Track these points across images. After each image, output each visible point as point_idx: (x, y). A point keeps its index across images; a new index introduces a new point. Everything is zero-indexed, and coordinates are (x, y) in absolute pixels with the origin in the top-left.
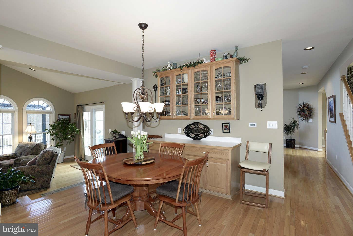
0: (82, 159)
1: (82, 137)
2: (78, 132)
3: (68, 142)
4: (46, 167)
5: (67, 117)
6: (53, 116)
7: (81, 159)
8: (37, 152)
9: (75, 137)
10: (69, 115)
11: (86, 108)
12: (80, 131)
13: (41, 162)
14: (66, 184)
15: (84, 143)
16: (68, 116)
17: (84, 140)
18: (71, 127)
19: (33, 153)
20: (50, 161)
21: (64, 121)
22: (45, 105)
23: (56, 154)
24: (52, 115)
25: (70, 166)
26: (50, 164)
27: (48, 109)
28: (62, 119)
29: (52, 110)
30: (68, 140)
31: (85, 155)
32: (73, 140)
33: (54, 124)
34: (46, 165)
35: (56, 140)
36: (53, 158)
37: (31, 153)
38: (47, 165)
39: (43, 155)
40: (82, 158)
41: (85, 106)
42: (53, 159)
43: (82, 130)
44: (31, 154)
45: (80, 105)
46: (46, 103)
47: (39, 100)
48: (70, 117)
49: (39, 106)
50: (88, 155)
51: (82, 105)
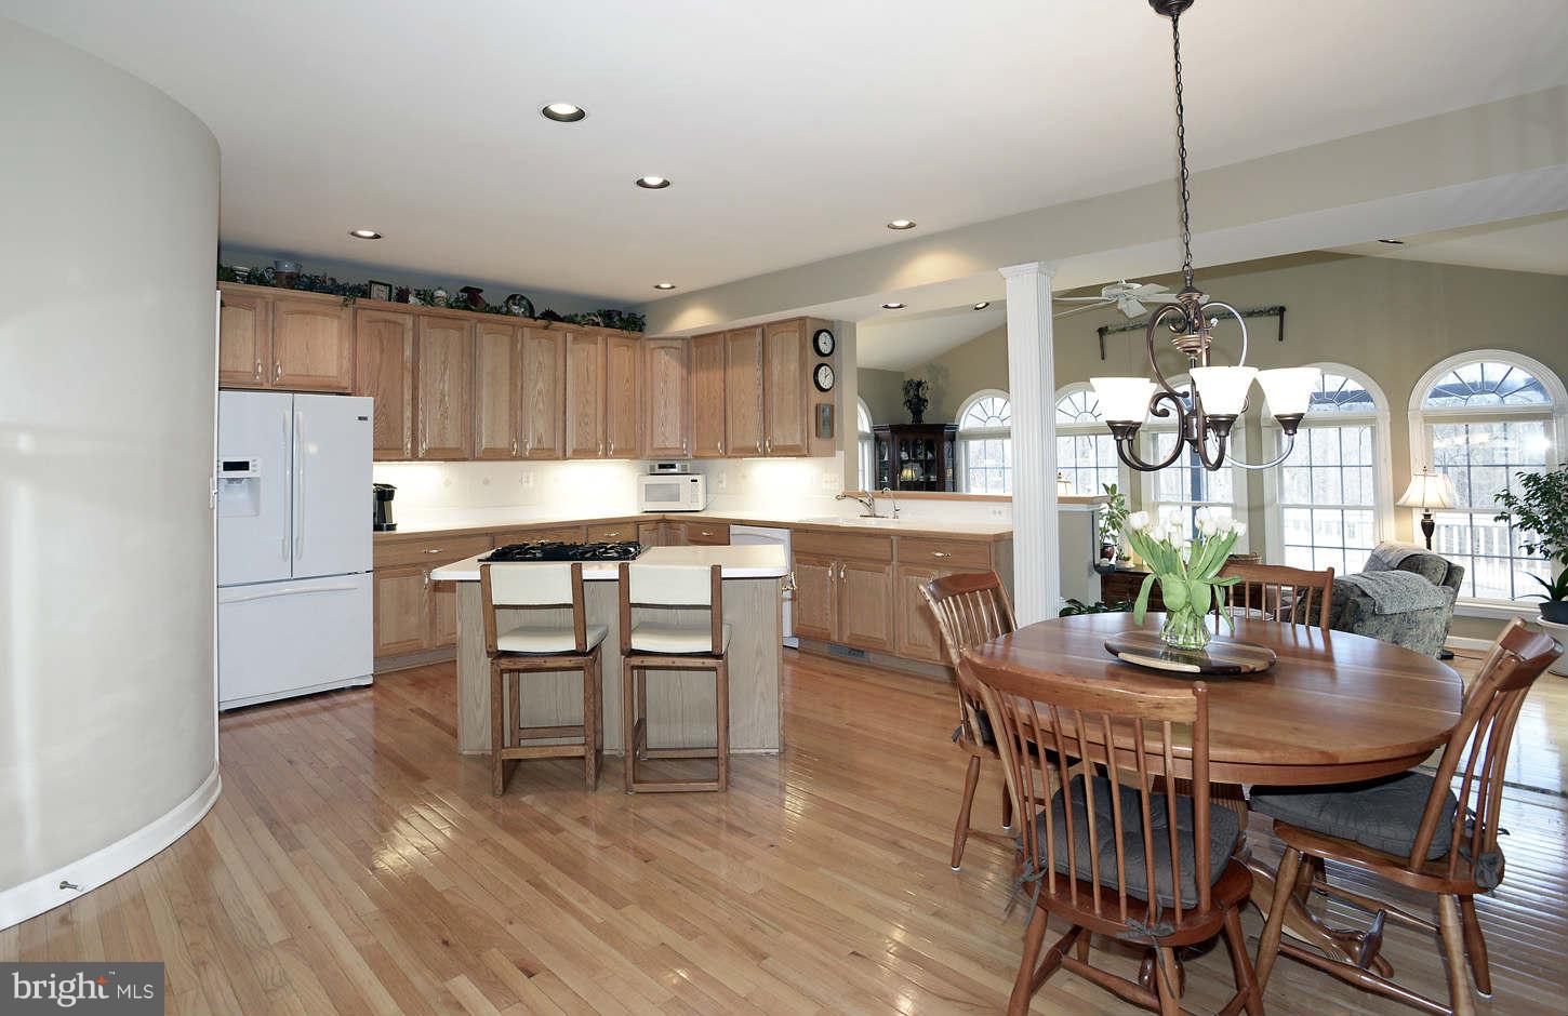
24: (1554, 425)
29: (1551, 404)
46: (1522, 369)
47: (1479, 360)
49: (1486, 388)
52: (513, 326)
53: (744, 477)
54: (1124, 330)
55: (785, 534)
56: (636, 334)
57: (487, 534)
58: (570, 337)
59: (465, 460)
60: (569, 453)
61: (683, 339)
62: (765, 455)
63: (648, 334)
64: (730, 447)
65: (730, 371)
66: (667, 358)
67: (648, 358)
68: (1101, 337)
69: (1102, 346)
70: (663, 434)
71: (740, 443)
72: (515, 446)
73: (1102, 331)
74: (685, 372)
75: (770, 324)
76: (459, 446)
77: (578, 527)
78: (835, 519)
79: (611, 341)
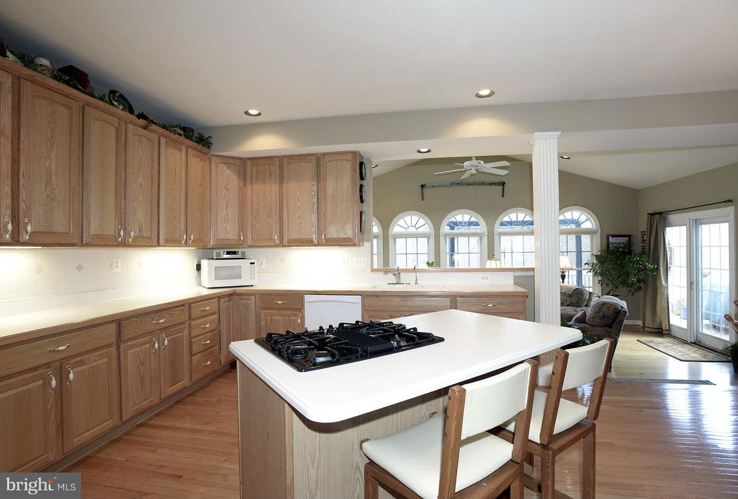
0: (664, 332)
1: (664, 283)
2: (652, 270)
3: (630, 291)
4: (605, 332)
5: (623, 240)
6: (597, 238)
7: (660, 330)
8: (577, 303)
9: (645, 283)
10: (629, 236)
11: (672, 217)
12: (658, 270)
13: (597, 321)
14: (642, 374)
15: (668, 296)
16: (627, 238)
17: (667, 290)
18: (637, 260)
19: (571, 304)
20: (613, 323)
21: (621, 247)
22: (583, 218)
23: (622, 309)
24: (595, 236)
25: (638, 340)
26: (611, 328)
27: (588, 225)
28: (616, 243)
29: (595, 228)
30: (631, 287)
31: (671, 323)
32: (640, 288)
33: (599, 253)
34: (604, 328)
35: (607, 285)
36: (617, 315)
37: (568, 303)
38: (607, 329)
39: (600, 309)
40: (662, 329)
41: (670, 214)
42: (618, 320)
43: (663, 267)
44: (568, 306)
45: (657, 214)
46: (585, 215)
47: (572, 210)
48: (630, 239)
49: (573, 221)
50: (679, 325)
51: (661, 213)
52: (119, 119)
53: (282, 260)
54: (434, 186)
55: (358, 299)
56: (205, 149)
57: (112, 322)
58: (163, 140)
59: (72, 245)
60: (162, 241)
61: (240, 159)
62: (319, 244)
63: (214, 151)
64: (286, 239)
65: (285, 185)
66: (228, 171)
67: (213, 169)
68: (422, 190)
69: (422, 194)
70: (225, 229)
71: (294, 235)
72: (122, 233)
73: (423, 186)
74: (241, 182)
75: (324, 154)
76: (67, 230)
77: (183, 305)
78: (375, 287)
79: (190, 151)
